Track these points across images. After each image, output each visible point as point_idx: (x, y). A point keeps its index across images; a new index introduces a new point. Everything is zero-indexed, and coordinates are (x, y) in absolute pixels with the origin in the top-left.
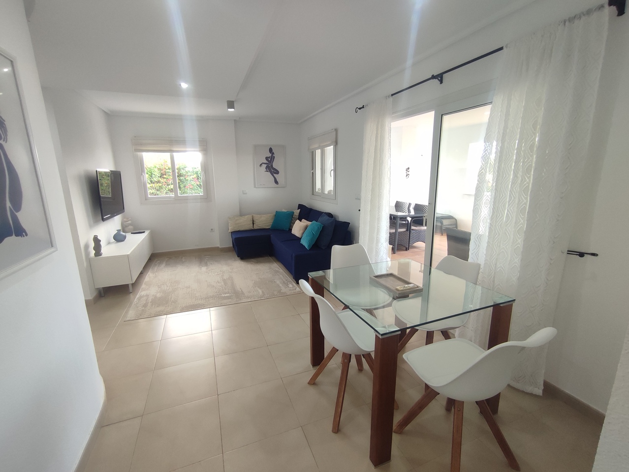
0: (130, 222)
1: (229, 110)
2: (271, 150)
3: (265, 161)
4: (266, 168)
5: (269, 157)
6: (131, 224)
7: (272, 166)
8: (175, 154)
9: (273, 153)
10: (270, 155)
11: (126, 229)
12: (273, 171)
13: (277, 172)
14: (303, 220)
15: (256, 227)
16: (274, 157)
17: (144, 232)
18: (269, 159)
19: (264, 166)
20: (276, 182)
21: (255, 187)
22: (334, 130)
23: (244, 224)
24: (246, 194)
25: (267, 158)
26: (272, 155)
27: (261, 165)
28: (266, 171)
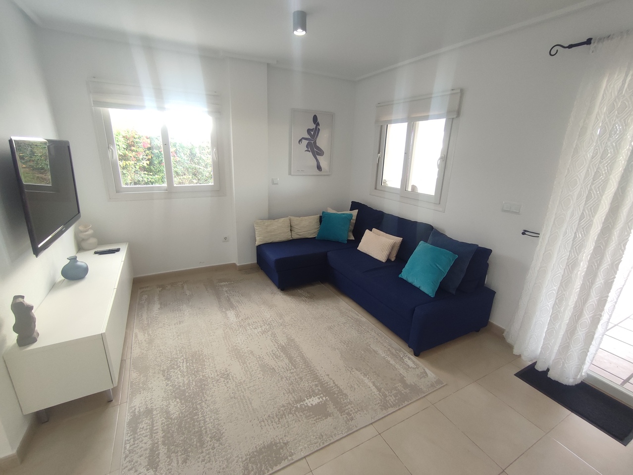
0: (90, 232)
1: (297, 32)
2: (315, 119)
3: (308, 136)
4: (307, 146)
5: (312, 130)
6: (93, 236)
7: (315, 143)
9: (318, 124)
10: (313, 126)
11: (84, 245)
12: (315, 150)
13: (322, 153)
14: (374, 229)
15: (295, 236)
16: (319, 129)
17: (118, 250)
18: (312, 133)
19: (305, 142)
20: (319, 168)
21: (290, 174)
22: (459, 91)
23: (279, 232)
24: (277, 184)
25: (309, 131)
26: (316, 127)
27: (300, 141)
28: (307, 151)
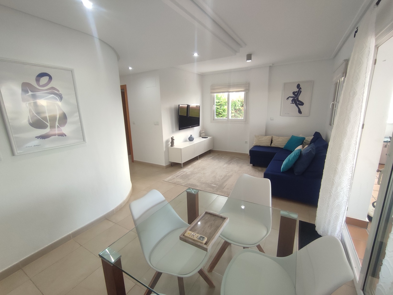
0: (203, 131)
1: (248, 61)
2: (298, 86)
3: (292, 95)
4: (292, 101)
5: (296, 92)
7: (298, 99)
8: (230, 94)
9: (301, 88)
10: (298, 90)
12: (297, 103)
13: (302, 104)
15: (273, 145)
16: (301, 91)
17: (207, 138)
18: (296, 94)
19: (291, 99)
20: (300, 112)
21: (280, 115)
22: (344, 61)
23: (265, 142)
24: (273, 120)
25: (294, 93)
26: (299, 90)
27: (288, 98)
28: (292, 103)
